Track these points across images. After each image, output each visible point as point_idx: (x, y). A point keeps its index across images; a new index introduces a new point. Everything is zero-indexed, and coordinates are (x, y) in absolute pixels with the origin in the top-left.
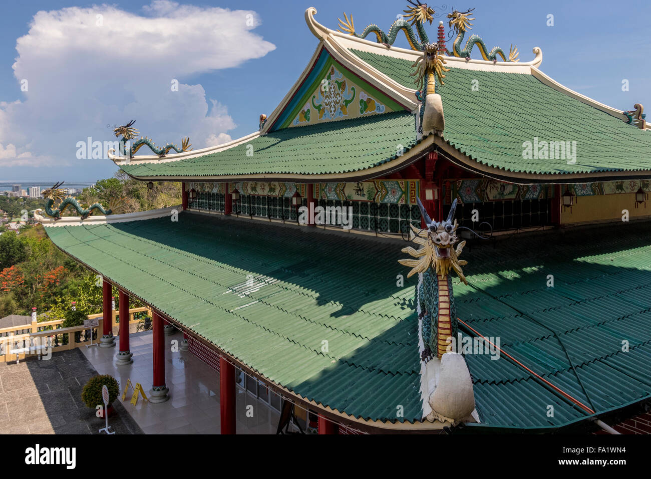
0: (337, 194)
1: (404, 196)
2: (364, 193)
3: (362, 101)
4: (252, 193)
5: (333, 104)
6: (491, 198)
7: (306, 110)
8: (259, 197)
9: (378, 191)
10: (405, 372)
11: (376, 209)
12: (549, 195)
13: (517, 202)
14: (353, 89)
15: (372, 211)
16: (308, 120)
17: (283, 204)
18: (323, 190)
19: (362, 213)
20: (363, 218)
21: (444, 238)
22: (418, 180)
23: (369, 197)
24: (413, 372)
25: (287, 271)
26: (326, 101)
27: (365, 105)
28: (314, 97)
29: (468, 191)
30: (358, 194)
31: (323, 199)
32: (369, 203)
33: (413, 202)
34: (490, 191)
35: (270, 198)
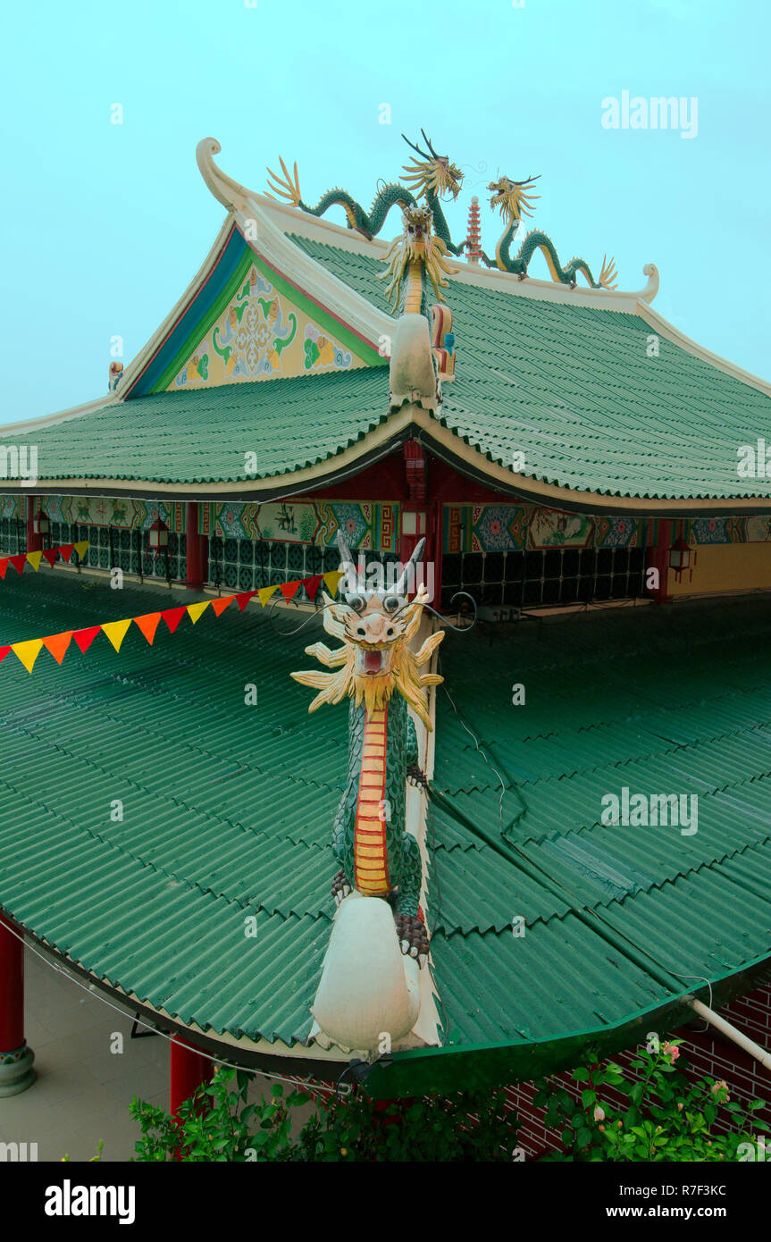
0: (243, 526)
1: (369, 533)
2: (296, 526)
3: (309, 344)
4: (80, 520)
5: (253, 346)
6: (539, 543)
7: (201, 357)
8: (94, 529)
9: (321, 523)
10: (306, 914)
11: (317, 559)
12: (648, 541)
13: (588, 553)
14: (292, 317)
15: (311, 563)
16: (205, 378)
17: (140, 545)
18: (218, 518)
19: (292, 566)
20: (292, 576)
21: (374, 629)
22: (397, 503)
23: (304, 535)
24: (321, 914)
25: (125, 681)
26: (239, 339)
27: (313, 350)
28: (217, 330)
29: (495, 528)
30: (283, 528)
31: (217, 535)
32: (305, 547)
33: (386, 547)
34: (538, 529)
35: (117, 531)
